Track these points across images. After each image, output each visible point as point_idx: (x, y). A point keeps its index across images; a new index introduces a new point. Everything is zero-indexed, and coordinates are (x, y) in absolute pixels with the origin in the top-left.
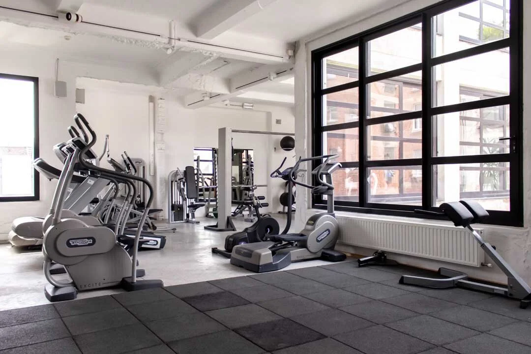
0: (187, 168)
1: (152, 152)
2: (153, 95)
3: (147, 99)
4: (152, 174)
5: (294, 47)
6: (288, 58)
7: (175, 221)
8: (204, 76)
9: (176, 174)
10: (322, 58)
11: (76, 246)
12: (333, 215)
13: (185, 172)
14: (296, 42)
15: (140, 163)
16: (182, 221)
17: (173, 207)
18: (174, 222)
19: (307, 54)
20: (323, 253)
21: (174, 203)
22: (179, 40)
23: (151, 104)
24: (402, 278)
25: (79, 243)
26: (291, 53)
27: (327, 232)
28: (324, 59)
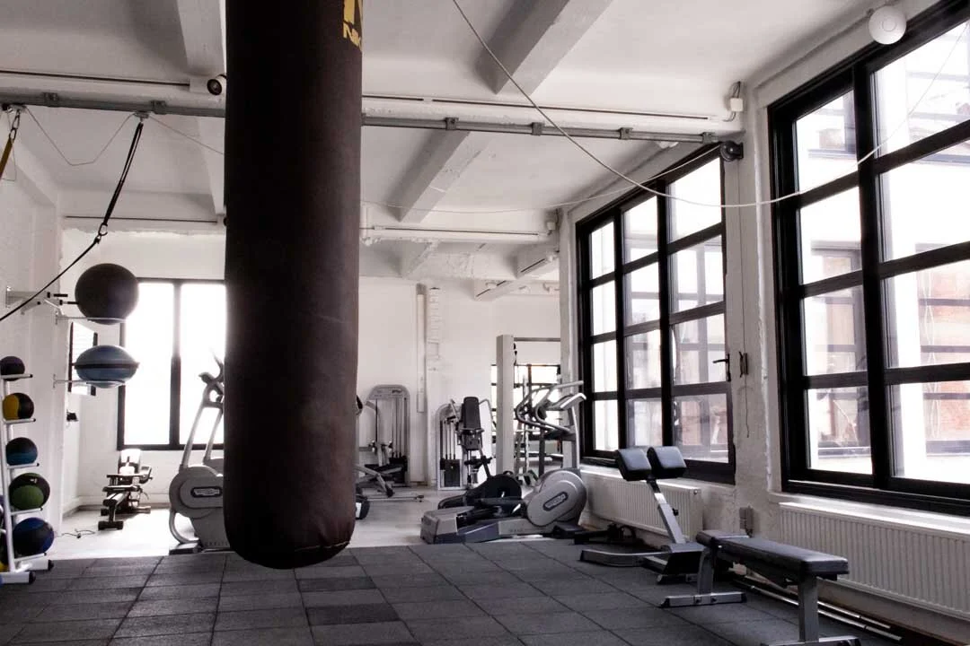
0: (465, 399)
1: (421, 373)
2: (423, 282)
3: (414, 288)
4: (421, 409)
5: (555, 216)
6: (546, 235)
7: (446, 485)
8: (472, 257)
9: (448, 409)
10: (591, 232)
11: (201, 496)
12: (577, 472)
13: (464, 407)
14: (557, 210)
15: (399, 392)
16: (457, 488)
17: (444, 464)
18: (446, 488)
19: (571, 227)
20: (556, 528)
21: (444, 457)
22: (373, 228)
23: (421, 298)
24: (583, 552)
25: (204, 493)
26: (551, 226)
27: (564, 496)
28: (593, 234)
